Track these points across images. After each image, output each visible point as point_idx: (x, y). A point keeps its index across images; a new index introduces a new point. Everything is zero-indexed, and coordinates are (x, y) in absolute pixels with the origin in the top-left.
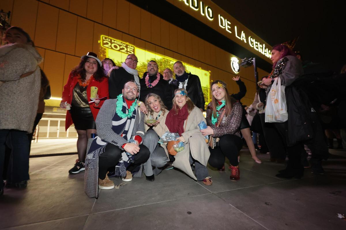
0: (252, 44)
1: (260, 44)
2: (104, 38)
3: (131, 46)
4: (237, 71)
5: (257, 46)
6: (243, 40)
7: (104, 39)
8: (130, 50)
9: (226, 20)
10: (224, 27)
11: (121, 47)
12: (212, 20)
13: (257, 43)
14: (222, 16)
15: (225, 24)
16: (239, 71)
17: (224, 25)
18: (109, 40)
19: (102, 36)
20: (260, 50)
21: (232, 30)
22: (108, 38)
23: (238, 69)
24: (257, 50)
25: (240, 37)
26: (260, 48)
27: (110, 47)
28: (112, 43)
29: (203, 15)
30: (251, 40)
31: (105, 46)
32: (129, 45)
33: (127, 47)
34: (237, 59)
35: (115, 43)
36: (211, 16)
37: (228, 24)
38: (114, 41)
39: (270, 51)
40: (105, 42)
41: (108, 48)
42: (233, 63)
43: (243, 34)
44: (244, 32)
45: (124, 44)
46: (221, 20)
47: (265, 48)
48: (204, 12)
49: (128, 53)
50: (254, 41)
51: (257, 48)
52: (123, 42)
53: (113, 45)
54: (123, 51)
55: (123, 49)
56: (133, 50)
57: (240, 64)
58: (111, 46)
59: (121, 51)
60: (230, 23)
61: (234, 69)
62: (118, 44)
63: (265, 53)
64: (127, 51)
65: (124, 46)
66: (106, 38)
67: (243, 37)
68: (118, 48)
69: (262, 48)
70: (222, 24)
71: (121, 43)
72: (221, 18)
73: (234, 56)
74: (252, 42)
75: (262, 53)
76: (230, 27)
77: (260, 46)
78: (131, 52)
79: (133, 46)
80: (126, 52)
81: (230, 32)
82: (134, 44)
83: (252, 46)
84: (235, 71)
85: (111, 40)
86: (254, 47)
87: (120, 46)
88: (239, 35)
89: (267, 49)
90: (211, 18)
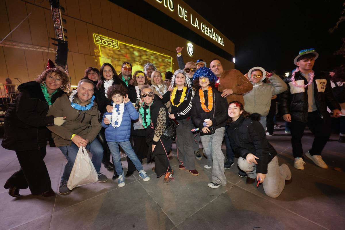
0: (204, 30)
1: (209, 29)
2: (95, 35)
3: (116, 41)
4: (192, 55)
5: (207, 31)
6: (197, 27)
7: (96, 37)
8: (115, 44)
9: (184, 9)
10: (182, 16)
11: (109, 43)
12: (172, 10)
13: (207, 28)
14: (181, 6)
15: (183, 13)
16: (193, 54)
17: (182, 15)
18: (100, 38)
19: (94, 34)
20: (209, 35)
21: (188, 18)
22: (99, 36)
23: (192, 53)
24: (207, 34)
25: (195, 25)
26: (209, 32)
27: (101, 44)
28: (102, 40)
29: (166, 6)
30: (202, 26)
31: (97, 42)
32: (114, 40)
33: (112, 42)
34: (191, 44)
35: (104, 39)
36: (172, 7)
37: (186, 14)
38: (103, 37)
39: (216, 34)
40: (97, 39)
41: (100, 44)
42: (189, 48)
43: (197, 22)
44: (197, 20)
45: (110, 39)
46: (180, 9)
47: (213, 33)
48: (166, 4)
49: (114, 47)
50: (205, 27)
51: (207, 33)
52: (109, 38)
53: (103, 41)
54: (110, 45)
55: (110, 44)
56: (117, 44)
57: (194, 49)
58: (101, 42)
59: (109, 46)
60: (186, 12)
61: (189, 53)
62: (106, 40)
63: (213, 37)
64: (113, 45)
65: (110, 41)
66: (97, 36)
67: (197, 24)
68: (107, 44)
69: (211, 33)
70: (181, 14)
71: (108, 39)
72: (179, 8)
73: (190, 42)
74: (203, 28)
75: (211, 37)
76: (186, 16)
77: (209, 30)
78: (116, 46)
79: (117, 41)
80: (113, 47)
81: (187, 21)
82: (117, 39)
83: (203, 32)
84: (190, 54)
85: (101, 37)
86: (204, 32)
87: (108, 41)
88: (194, 23)
89: (215, 33)
90: (172, 9)
